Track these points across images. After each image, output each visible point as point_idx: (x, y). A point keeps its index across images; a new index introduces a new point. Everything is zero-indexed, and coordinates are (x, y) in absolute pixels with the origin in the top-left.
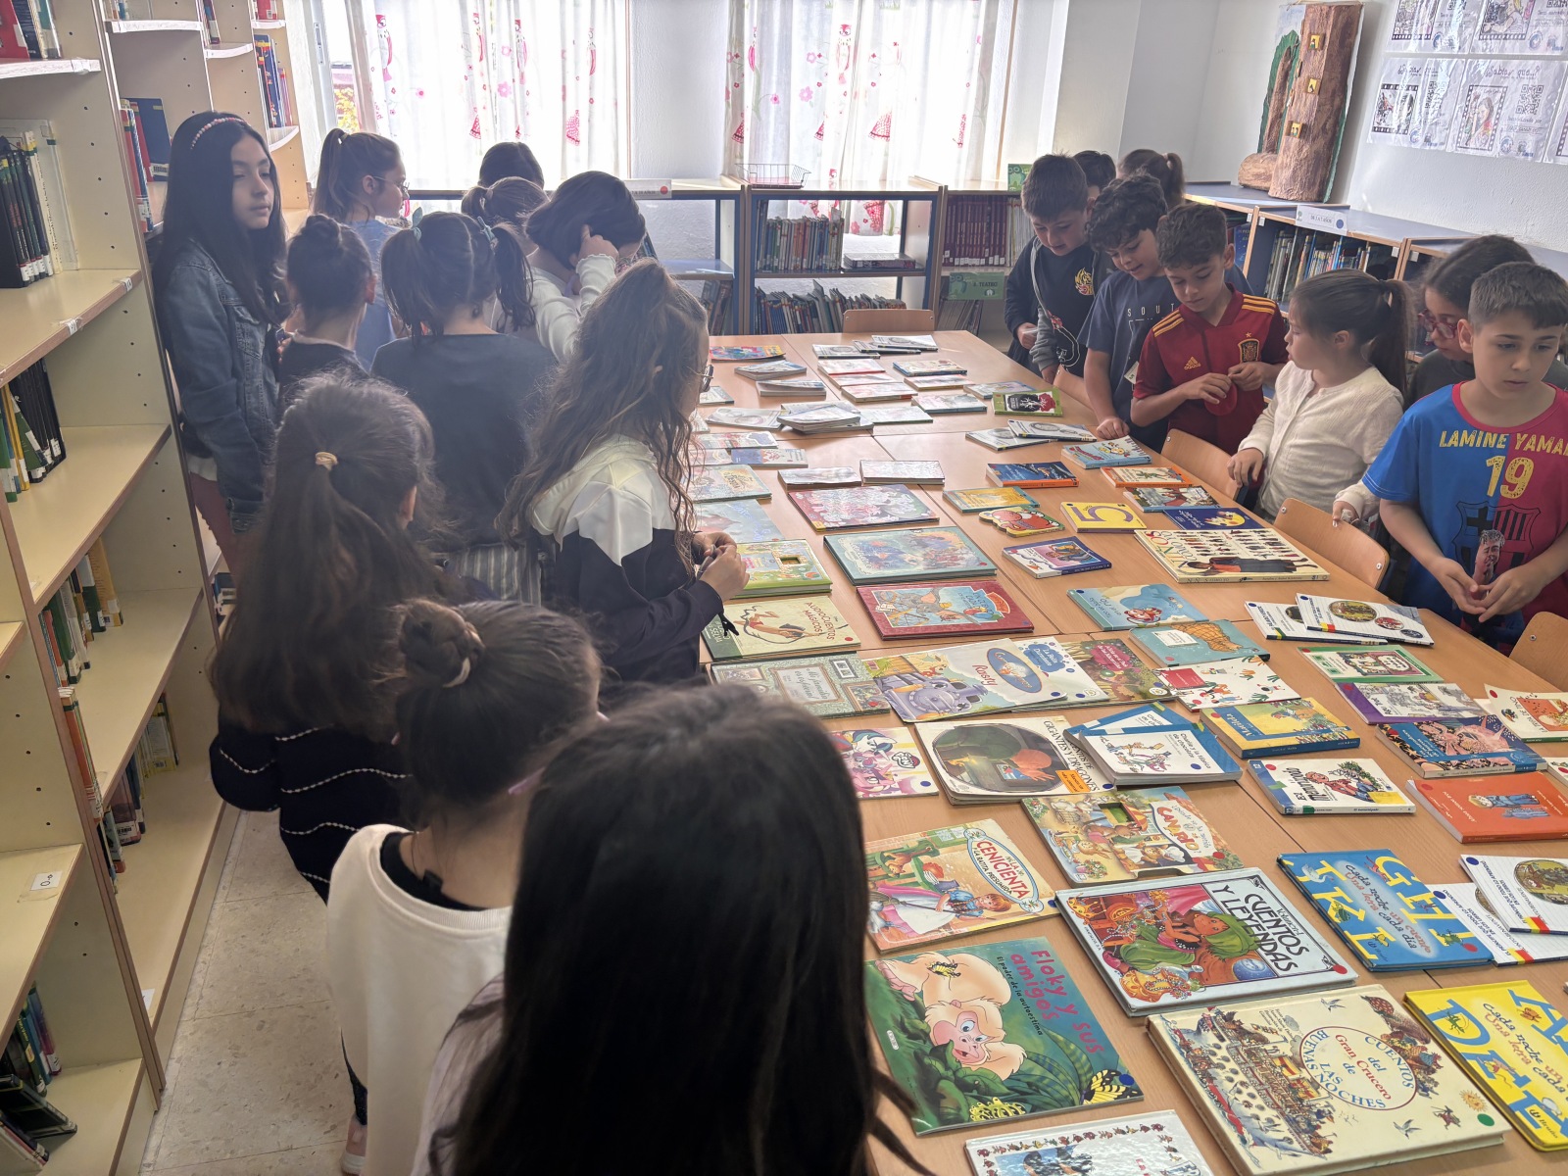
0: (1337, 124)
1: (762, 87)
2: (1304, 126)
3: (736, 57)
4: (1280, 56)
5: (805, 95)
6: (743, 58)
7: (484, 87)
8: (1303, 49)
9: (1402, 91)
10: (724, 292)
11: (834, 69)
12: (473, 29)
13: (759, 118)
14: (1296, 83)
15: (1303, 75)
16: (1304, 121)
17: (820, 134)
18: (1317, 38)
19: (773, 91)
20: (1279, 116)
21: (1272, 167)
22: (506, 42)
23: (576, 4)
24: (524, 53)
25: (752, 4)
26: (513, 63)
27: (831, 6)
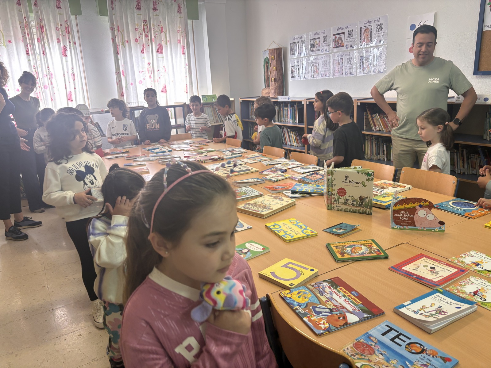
0: (282, 77)
1: (127, 81)
2: (275, 79)
3: (118, 73)
4: (265, 63)
5: (140, 82)
6: (120, 73)
7: (39, 87)
8: (270, 60)
9: (296, 67)
11: (148, 75)
12: (33, 70)
13: (128, 90)
14: (270, 68)
15: (272, 66)
16: (274, 77)
18: (273, 57)
19: (131, 82)
20: (268, 78)
21: (269, 90)
22: (45, 73)
23: (66, 61)
24: (50, 76)
25: (121, 59)
26: (48, 79)
27: (144, 58)
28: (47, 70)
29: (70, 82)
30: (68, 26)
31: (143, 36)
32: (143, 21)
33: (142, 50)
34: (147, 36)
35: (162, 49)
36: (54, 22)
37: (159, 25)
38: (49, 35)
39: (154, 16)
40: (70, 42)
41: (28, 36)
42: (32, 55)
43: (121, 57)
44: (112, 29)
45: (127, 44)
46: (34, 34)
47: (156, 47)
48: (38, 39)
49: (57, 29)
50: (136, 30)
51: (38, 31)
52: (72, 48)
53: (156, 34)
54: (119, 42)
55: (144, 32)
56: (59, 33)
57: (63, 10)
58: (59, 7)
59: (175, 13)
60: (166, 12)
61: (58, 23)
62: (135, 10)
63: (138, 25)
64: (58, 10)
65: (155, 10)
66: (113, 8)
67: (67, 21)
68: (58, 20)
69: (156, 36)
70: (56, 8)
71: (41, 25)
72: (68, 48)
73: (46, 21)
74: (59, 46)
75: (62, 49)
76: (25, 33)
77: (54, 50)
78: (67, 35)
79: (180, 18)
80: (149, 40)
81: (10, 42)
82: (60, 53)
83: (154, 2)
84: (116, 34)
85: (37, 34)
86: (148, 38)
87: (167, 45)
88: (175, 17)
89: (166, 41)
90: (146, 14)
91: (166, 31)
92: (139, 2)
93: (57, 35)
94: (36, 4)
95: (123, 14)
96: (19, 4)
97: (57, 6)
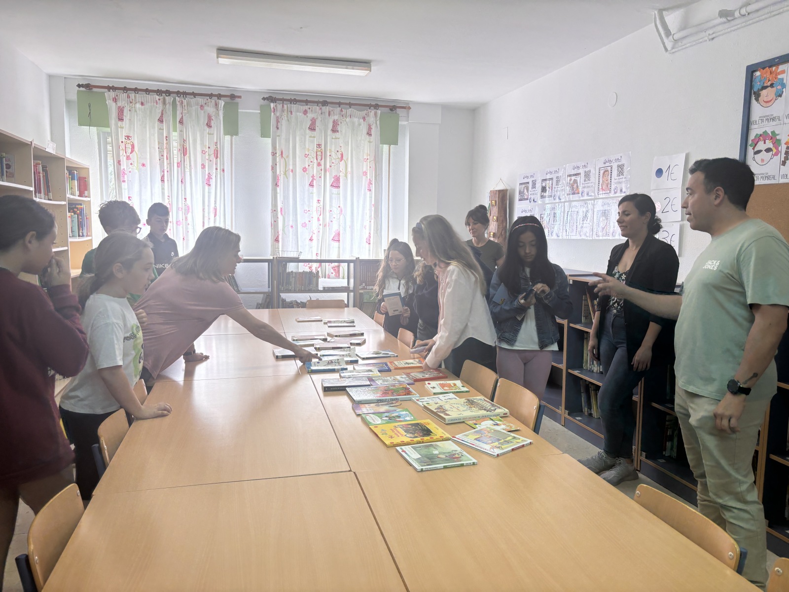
1: (286, 222)
3: (274, 211)
5: (304, 225)
6: (277, 212)
10: (268, 299)
11: (315, 216)
13: (285, 233)
16: (495, 232)
17: (311, 240)
18: (493, 202)
19: (291, 223)
23: (209, 193)
24: (187, 209)
25: (281, 192)
26: (182, 213)
27: (312, 193)
28: (184, 202)
29: (209, 219)
30: (217, 149)
31: (315, 164)
32: (317, 145)
33: (310, 183)
34: (319, 165)
35: (339, 183)
36: (201, 144)
37: (338, 151)
38: (192, 159)
39: (333, 138)
40: (216, 169)
41: (167, 159)
42: (168, 182)
43: (281, 190)
44: (274, 154)
45: (291, 174)
46: (175, 156)
47: (330, 179)
48: (178, 163)
49: (203, 152)
50: (306, 156)
51: (179, 154)
52: (219, 176)
53: (333, 163)
54: (280, 171)
55: (317, 159)
56: (205, 157)
57: (214, 130)
58: (209, 126)
59: (363, 136)
60: (350, 134)
61: (206, 145)
62: (308, 131)
63: (309, 150)
64: (208, 129)
65: (334, 130)
66: (278, 128)
67: (216, 143)
68: (206, 142)
69: (333, 164)
70: (206, 127)
71: (184, 148)
72: (214, 176)
73: (191, 142)
74: (203, 174)
75: (207, 177)
76: (162, 156)
77: (196, 177)
78: (215, 159)
79: (370, 142)
80: (321, 170)
81: (143, 165)
82: (203, 182)
83: (334, 120)
84: (278, 161)
85: (178, 158)
86: (319, 168)
87: (347, 178)
88: (363, 142)
89: (346, 172)
90: (322, 136)
91: (347, 159)
92: (313, 121)
93: (202, 159)
94: (181, 122)
95: (291, 136)
96: (161, 121)
97: (207, 124)
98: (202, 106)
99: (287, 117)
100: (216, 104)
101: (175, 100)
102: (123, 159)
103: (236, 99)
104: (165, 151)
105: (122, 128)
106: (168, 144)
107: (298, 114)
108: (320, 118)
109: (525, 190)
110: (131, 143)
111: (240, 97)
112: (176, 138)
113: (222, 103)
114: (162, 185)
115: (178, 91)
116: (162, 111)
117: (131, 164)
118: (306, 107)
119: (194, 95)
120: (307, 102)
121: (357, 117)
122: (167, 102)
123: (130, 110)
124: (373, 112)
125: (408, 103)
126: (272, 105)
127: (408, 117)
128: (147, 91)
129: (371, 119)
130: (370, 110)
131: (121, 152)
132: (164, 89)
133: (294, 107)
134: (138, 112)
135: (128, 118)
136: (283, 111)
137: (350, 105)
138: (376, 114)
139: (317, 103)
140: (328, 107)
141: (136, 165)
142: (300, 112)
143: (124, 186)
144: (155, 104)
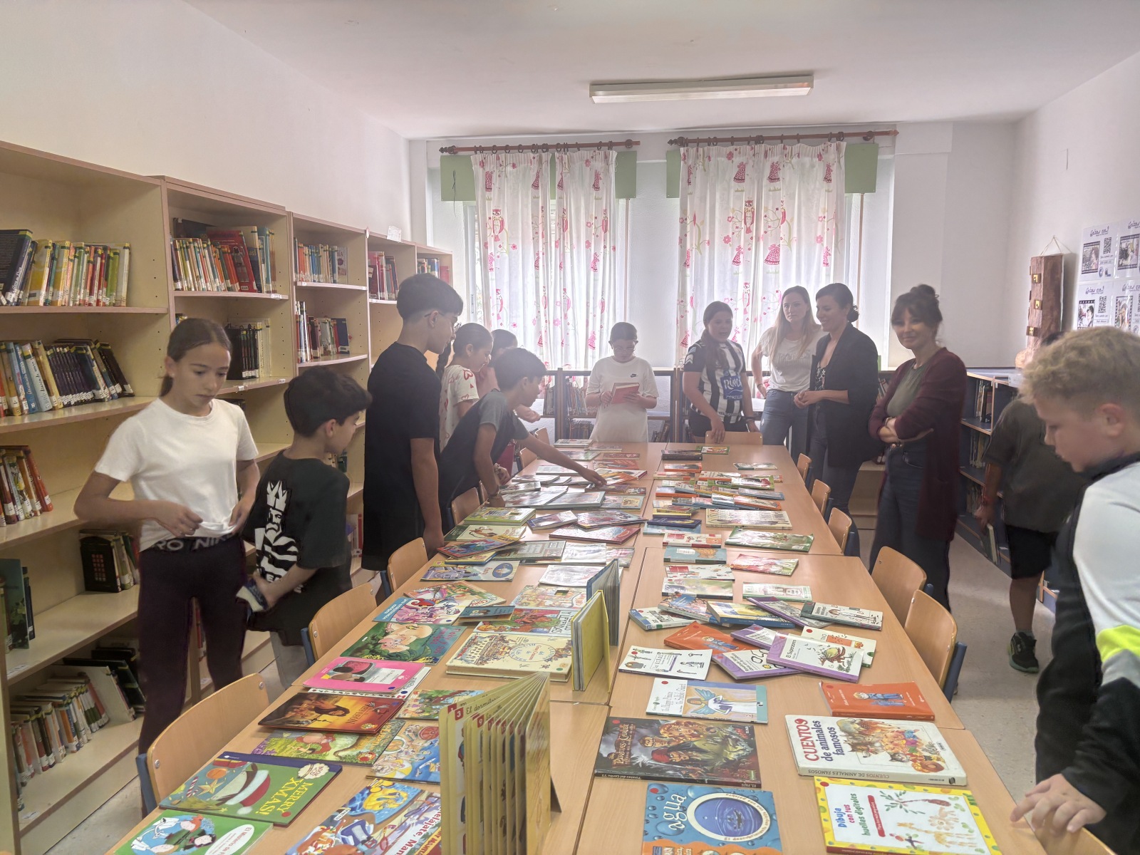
2: (1035, 329)
3: (682, 302)
6: (686, 302)
7: (546, 321)
10: (666, 428)
11: (740, 306)
12: (541, 294)
15: (1032, 299)
16: (1036, 326)
18: (1036, 276)
22: (558, 299)
23: (595, 280)
24: (567, 304)
25: (692, 274)
26: (561, 309)
27: (737, 274)
28: (562, 295)
29: (595, 316)
30: (606, 219)
31: (743, 231)
32: (746, 202)
33: (735, 259)
34: (748, 231)
35: (779, 256)
36: (586, 213)
37: (778, 209)
38: (574, 235)
39: (770, 190)
40: (605, 247)
41: (543, 237)
42: (544, 269)
43: (691, 272)
44: (683, 221)
45: (707, 247)
46: (552, 233)
47: (765, 251)
48: (556, 242)
49: (588, 225)
50: (730, 219)
51: (558, 230)
52: (608, 256)
53: (770, 227)
54: (692, 245)
55: (745, 223)
56: (591, 231)
57: (603, 193)
58: (596, 187)
59: (818, 183)
60: (797, 182)
61: (592, 215)
62: (733, 183)
63: (734, 210)
64: (595, 192)
65: (773, 178)
66: (689, 183)
67: (606, 210)
68: (593, 210)
69: (769, 229)
70: (593, 190)
71: (563, 220)
72: (601, 258)
73: (573, 211)
74: (588, 255)
75: (592, 258)
76: (537, 233)
77: (578, 261)
78: (603, 233)
79: (828, 191)
80: (752, 238)
81: (514, 247)
82: (587, 266)
83: (773, 164)
84: (688, 229)
85: (556, 233)
86: (750, 235)
87: (790, 247)
88: (817, 191)
89: (789, 238)
90: (754, 189)
91: (792, 220)
92: (742, 168)
93: (587, 234)
94: (561, 186)
95: (708, 191)
96: (536, 186)
97: (594, 185)
98: (587, 161)
99: (703, 165)
100: (606, 157)
101: (553, 156)
102: (491, 241)
103: (634, 146)
104: (540, 226)
105: (490, 199)
106: (544, 216)
107: (719, 159)
108: (751, 163)
109: (1093, 256)
110: (501, 219)
111: (638, 143)
112: (554, 208)
113: (613, 154)
114: (535, 273)
115: (558, 144)
116: (538, 172)
117: (500, 246)
118: (731, 148)
119: (578, 146)
120: (732, 141)
121: (808, 156)
122: (544, 161)
123: (499, 176)
124: (834, 145)
125: (895, 125)
126: (682, 150)
127: (894, 146)
128: (520, 148)
129: (831, 156)
130: (829, 143)
131: (489, 232)
132: (540, 144)
133: (713, 150)
134: (508, 175)
135: (497, 186)
136: (697, 157)
137: (798, 138)
138: (838, 148)
139: (748, 140)
140: (763, 145)
141: (506, 248)
142: (722, 157)
143: (492, 275)
144: (530, 164)
